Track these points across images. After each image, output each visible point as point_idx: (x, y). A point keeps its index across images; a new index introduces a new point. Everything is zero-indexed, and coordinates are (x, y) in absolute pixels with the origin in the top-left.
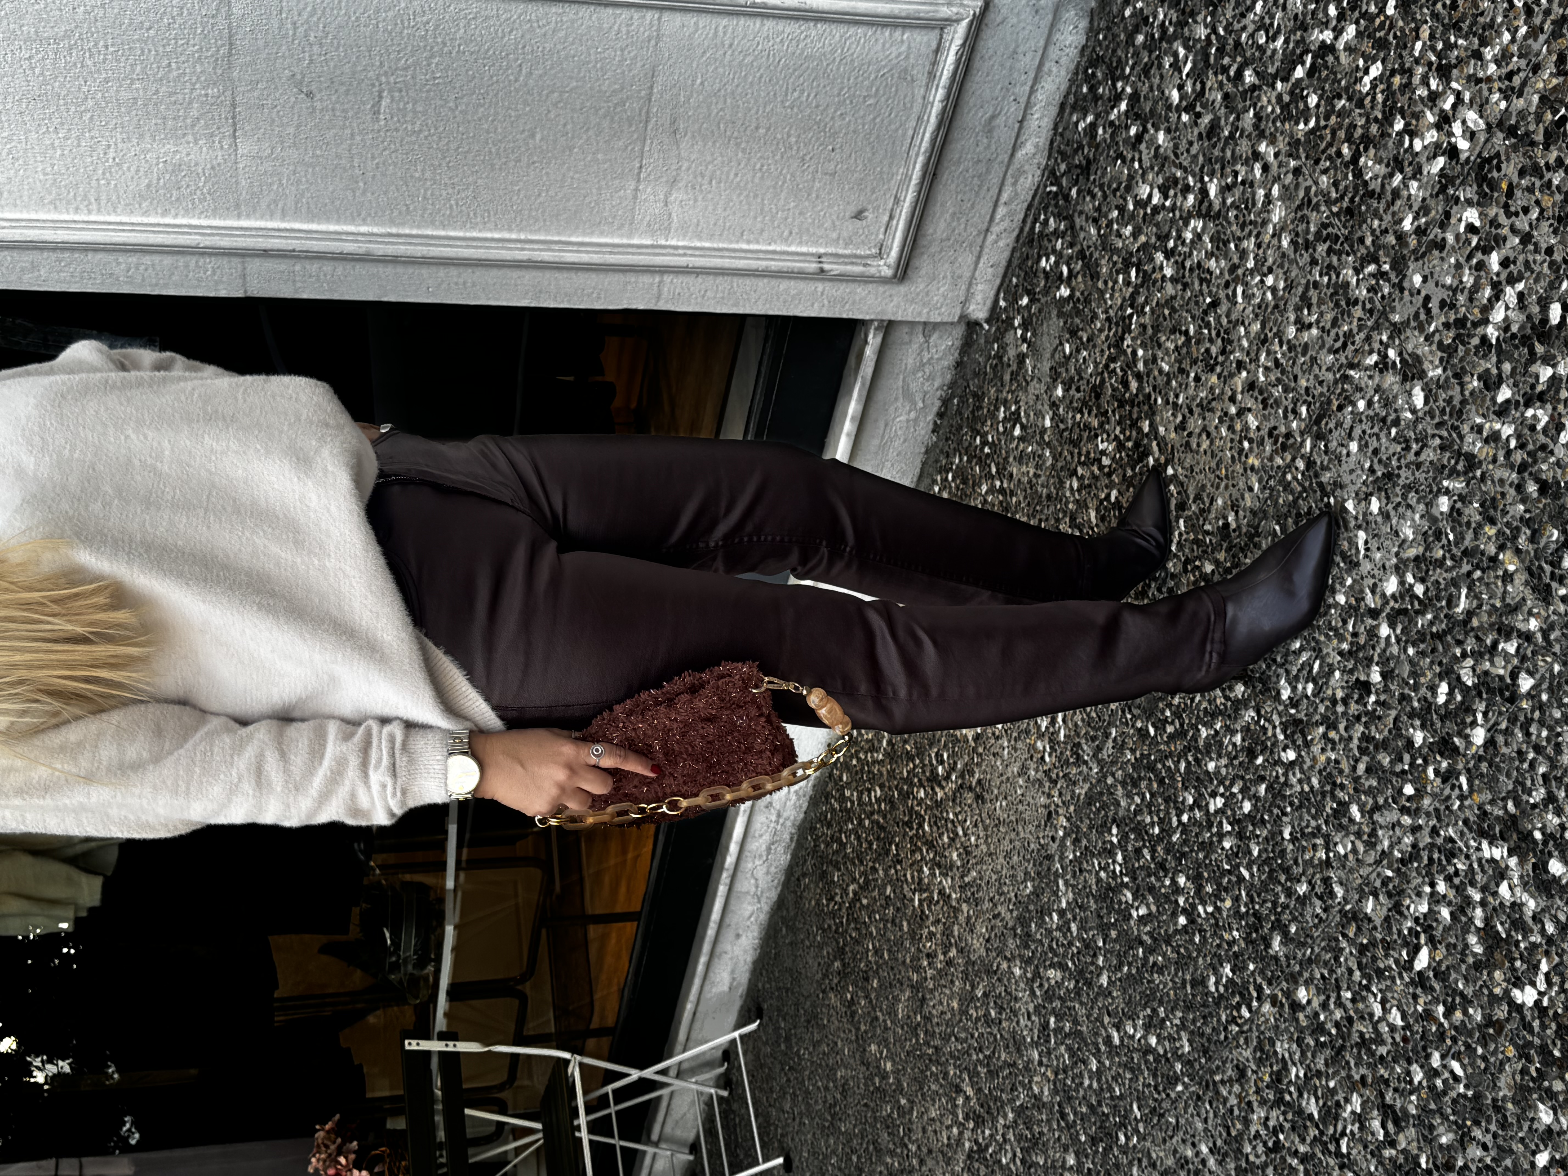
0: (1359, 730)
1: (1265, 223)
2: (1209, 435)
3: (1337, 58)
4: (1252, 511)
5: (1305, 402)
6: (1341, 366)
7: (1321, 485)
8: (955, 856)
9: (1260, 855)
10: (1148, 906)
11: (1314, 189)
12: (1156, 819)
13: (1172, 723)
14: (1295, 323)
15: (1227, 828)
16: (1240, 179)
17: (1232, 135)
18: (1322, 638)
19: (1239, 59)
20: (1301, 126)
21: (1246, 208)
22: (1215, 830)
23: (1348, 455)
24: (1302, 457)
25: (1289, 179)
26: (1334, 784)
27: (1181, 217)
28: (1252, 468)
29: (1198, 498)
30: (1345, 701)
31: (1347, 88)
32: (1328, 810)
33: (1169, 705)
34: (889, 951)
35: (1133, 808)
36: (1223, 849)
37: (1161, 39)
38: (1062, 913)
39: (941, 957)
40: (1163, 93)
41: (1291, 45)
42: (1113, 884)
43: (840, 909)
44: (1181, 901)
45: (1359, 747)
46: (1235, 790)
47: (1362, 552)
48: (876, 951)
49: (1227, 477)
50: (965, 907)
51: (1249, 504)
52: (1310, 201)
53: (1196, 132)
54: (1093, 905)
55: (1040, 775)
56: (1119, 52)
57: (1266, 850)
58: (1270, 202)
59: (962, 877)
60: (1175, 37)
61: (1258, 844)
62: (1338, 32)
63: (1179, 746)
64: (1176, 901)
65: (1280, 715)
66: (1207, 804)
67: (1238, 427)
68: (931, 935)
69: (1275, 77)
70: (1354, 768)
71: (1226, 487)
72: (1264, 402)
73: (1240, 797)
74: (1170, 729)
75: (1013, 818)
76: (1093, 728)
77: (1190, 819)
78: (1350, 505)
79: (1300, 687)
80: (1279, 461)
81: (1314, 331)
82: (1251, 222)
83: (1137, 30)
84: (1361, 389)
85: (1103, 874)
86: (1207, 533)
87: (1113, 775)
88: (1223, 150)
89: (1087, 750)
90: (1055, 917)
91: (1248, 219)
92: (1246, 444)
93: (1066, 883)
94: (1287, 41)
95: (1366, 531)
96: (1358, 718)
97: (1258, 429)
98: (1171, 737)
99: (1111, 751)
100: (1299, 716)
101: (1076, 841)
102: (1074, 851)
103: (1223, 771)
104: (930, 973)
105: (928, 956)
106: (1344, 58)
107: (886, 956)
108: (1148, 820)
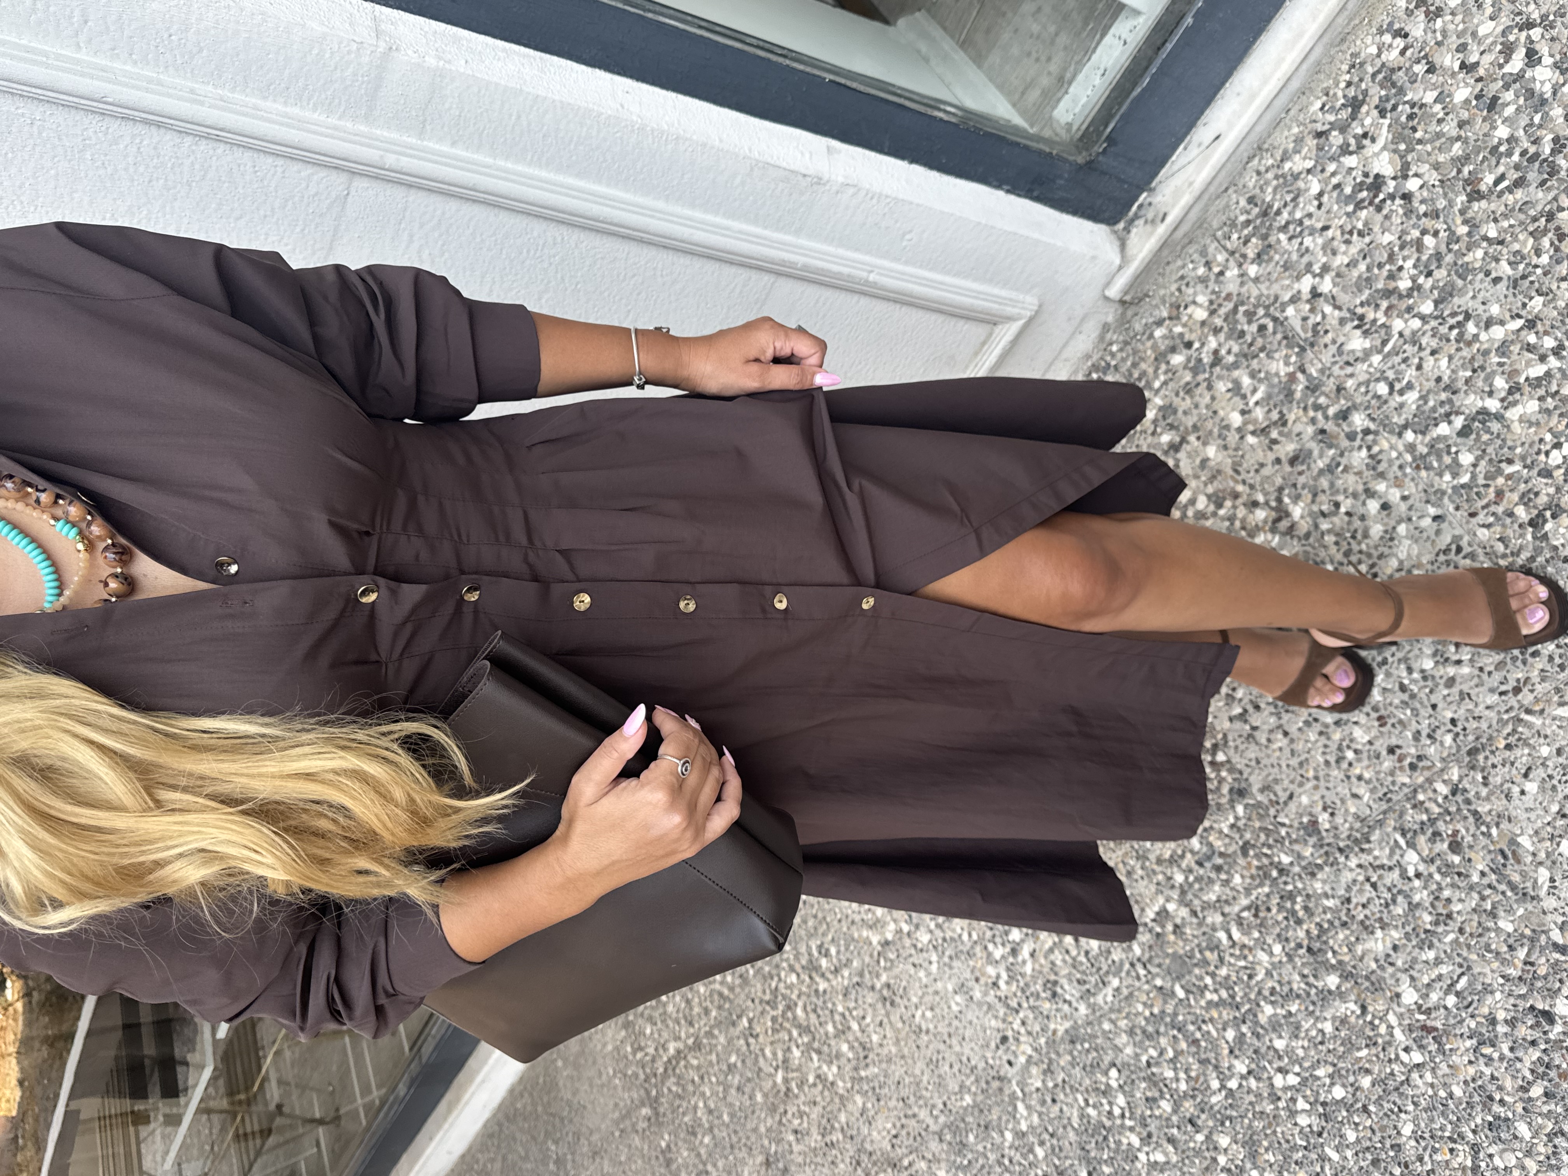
0: (1535, 1054)
1: (1381, 556)
2: (1286, 734)
3: (1508, 427)
4: (1357, 817)
5: (1449, 731)
6: (1511, 708)
7: (1475, 813)
8: (845, 1047)
9: (1358, 1141)
10: (1166, 1154)
11: (1466, 539)
12: (1182, 1075)
13: (1216, 991)
14: (1435, 654)
15: (1301, 1104)
16: (1343, 510)
17: (1330, 469)
18: (1474, 957)
19: (1343, 402)
20: (1447, 477)
21: (1353, 537)
22: (1282, 1104)
23: (1523, 792)
24: (1444, 781)
25: (1426, 522)
26: (1491, 1098)
27: (1243, 528)
28: (1360, 778)
29: (1264, 789)
30: (1511, 1023)
31: (1523, 458)
32: (1479, 1121)
33: (1213, 975)
34: (732, 1115)
35: (1144, 1059)
36: (1296, 1124)
37: (1213, 365)
38: (1020, 1135)
39: (819, 1138)
40: (1215, 412)
41: (1431, 403)
42: (1108, 1123)
43: (653, 1060)
44: (1222, 1160)
45: (1532, 1071)
46: (1320, 1072)
47: (1545, 888)
48: (710, 1112)
49: (1316, 778)
50: (859, 1100)
51: (1353, 810)
52: (1459, 550)
53: (1271, 456)
54: (1072, 1135)
55: (991, 998)
56: (1143, 366)
57: (1370, 1139)
58: (1392, 539)
59: (856, 1069)
60: (1235, 365)
61: (1357, 1130)
62: (1508, 403)
63: (1227, 1014)
64: (1214, 1160)
65: (1400, 1017)
66: (1270, 1078)
67: (1337, 736)
68: (801, 1114)
69: (1405, 427)
70: (1525, 1089)
71: (1316, 788)
72: (1380, 718)
73: (1328, 1081)
74: (1209, 996)
75: (945, 1031)
76: (1084, 973)
77: (1240, 1085)
78: (1525, 841)
79: (1434, 997)
80: (1403, 778)
81: (1466, 670)
82: (1360, 552)
83: (1173, 350)
84: (1546, 737)
85: (1091, 1111)
86: (1283, 825)
87: (1112, 1021)
88: (1315, 479)
89: (1070, 991)
90: (1009, 1136)
91: (1355, 547)
92: (1350, 755)
93: (1028, 1107)
94: (1424, 398)
95: (1550, 869)
96: (1533, 1043)
97: (1370, 743)
98: (1210, 1003)
99: (1110, 998)
100: (1429, 1023)
101: (1048, 1071)
102: (1043, 1081)
103: (1300, 1053)
104: (796, 1148)
105: (796, 1132)
106: (1517, 428)
107: (726, 1118)
108: (1169, 1074)
